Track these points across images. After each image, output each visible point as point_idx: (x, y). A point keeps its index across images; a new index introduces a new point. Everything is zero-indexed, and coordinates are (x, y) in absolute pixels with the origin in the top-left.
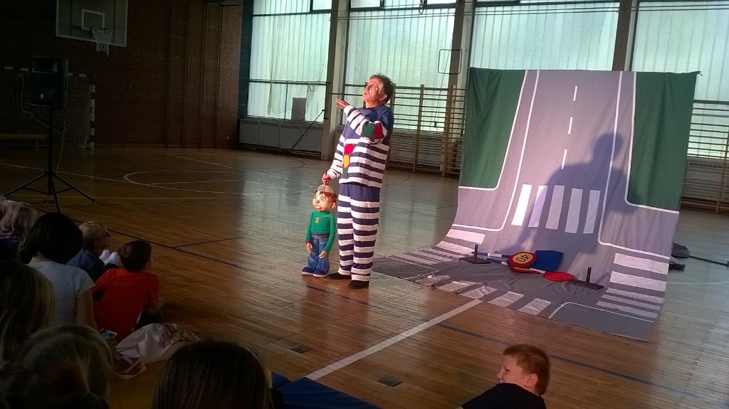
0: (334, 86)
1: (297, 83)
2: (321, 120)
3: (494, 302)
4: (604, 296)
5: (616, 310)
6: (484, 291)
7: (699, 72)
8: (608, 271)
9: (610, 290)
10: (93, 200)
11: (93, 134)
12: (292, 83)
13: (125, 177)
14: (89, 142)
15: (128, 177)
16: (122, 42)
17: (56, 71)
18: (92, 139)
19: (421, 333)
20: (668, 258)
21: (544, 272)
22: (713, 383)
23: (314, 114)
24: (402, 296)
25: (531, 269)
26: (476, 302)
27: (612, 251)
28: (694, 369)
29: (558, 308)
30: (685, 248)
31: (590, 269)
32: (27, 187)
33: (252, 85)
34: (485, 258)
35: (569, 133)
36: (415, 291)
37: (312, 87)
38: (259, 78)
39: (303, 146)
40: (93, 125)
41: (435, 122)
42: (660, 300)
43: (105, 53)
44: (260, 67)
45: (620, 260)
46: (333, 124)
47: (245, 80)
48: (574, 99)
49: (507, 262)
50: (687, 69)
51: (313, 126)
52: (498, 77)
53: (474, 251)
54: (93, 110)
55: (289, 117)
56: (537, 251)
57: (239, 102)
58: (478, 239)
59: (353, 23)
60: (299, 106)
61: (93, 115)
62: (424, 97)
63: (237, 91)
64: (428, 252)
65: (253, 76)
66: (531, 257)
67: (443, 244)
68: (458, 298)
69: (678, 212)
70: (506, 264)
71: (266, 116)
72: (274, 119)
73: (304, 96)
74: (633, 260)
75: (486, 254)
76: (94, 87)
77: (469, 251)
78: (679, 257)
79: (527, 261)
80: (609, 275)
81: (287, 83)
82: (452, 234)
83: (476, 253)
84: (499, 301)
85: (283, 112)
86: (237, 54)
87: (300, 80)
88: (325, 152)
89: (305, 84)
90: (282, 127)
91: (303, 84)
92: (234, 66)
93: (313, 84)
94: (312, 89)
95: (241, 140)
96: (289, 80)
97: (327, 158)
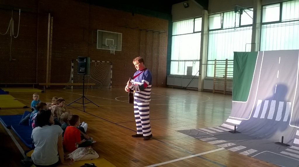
0: (203, 62)
1: (189, 61)
2: (198, 75)
3: (231, 149)
6: (229, 145)
8: (293, 138)
10: (99, 106)
11: (111, 83)
14: (110, 86)
15: (117, 98)
23: (195, 73)
26: (222, 149)
29: (259, 153)
31: (283, 137)
33: (172, 62)
35: (278, 77)
37: (194, 62)
38: (174, 59)
39: (191, 86)
40: (111, 79)
43: (114, 54)
44: (174, 56)
45: (298, 133)
46: (203, 77)
47: (169, 61)
48: (279, 63)
51: (195, 77)
52: (247, 55)
54: (112, 74)
55: (186, 74)
57: (167, 69)
59: (210, 36)
60: (190, 69)
61: (112, 76)
63: (166, 65)
65: (172, 59)
67: (225, 125)
68: (215, 146)
71: (177, 74)
72: (180, 76)
73: (191, 66)
76: (112, 66)
80: (293, 140)
81: (185, 61)
82: (228, 121)
83: (235, 129)
85: (183, 72)
86: (166, 51)
87: (190, 59)
88: (200, 88)
89: (192, 61)
90: (183, 78)
91: (191, 61)
92: (165, 56)
93: (195, 61)
94: (194, 63)
95: (167, 84)
96: (186, 59)
97: (200, 90)
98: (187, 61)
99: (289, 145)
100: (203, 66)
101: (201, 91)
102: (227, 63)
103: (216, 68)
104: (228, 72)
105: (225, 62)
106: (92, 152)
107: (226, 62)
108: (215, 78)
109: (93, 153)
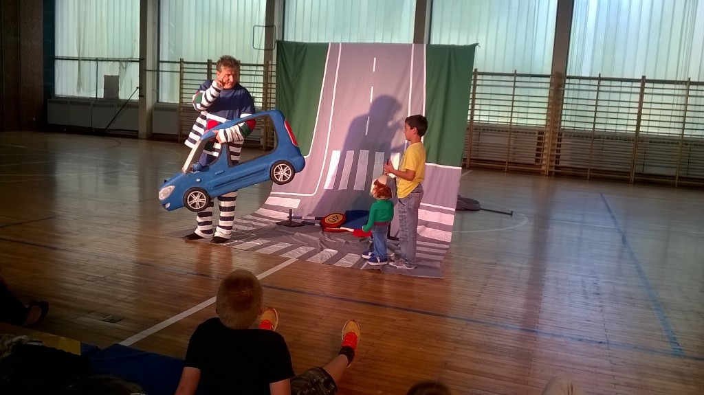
0: (148, 62)
1: (108, 60)
2: (136, 97)
3: (312, 259)
6: (301, 251)
7: (477, 44)
12: (103, 60)
20: (454, 210)
21: (352, 230)
22: (492, 310)
23: (128, 91)
25: (341, 228)
26: (293, 260)
28: (478, 300)
30: (477, 202)
33: (58, 63)
34: (300, 221)
35: (371, 101)
37: (124, 64)
38: (65, 55)
39: (117, 125)
44: (65, 43)
46: (149, 102)
47: (50, 58)
48: (374, 70)
49: (320, 224)
51: (127, 104)
53: (288, 215)
55: (101, 95)
56: (347, 212)
57: (44, 81)
58: (294, 204)
60: (112, 84)
63: (42, 70)
65: (60, 51)
66: (341, 218)
67: (262, 211)
68: (276, 258)
69: (460, 168)
71: (76, 94)
72: (84, 99)
73: (116, 73)
75: (301, 218)
77: (284, 216)
79: (338, 221)
81: (97, 60)
82: (271, 201)
83: (290, 217)
84: (315, 258)
85: (94, 91)
86: (39, 31)
87: (111, 56)
88: (143, 129)
89: (117, 61)
90: (94, 105)
91: (114, 61)
92: (38, 43)
93: (124, 61)
94: (124, 66)
95: (49, 122)
96: (99, 56)
97: (145, 137)
100: (149, 75)
101: (147, 139)
102: (209, 69)
103: (184, 82)
105: (206, 66)
107: (208, 66)
108: (182, 105)
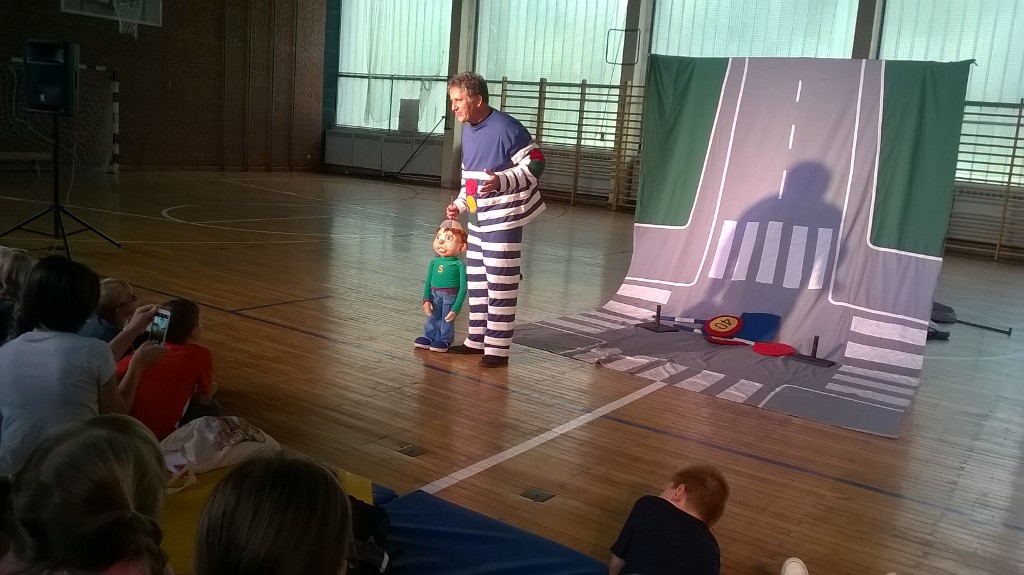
1: (406, 78)
2: (440, 130)
3: (684, 384)
4: (837, 376)
5: (854, 396)
6: (668, 370)
7: (973, 61)
8: (842, 342)
9: (845, 368)
10: (119, 246)
11: (117, 152)
13: (164, 213)
14: (111, 163)
15: (169, 213)
16: (156, 20)
17: (62, 61)
18: (115, 159)
19: (581, 428)
20: (927, 323)
21: (753, 343)
22: (985, 495)
23: (430, 122)
24: (554, 377)
25: (735, 339)
26: (659, 385)
27: (848, 315)
28: (959, 476)
29: (773, 393)
30: (950, 310)
31: (816, 339)
32: (23, 227)
33: (342, 81)
34: (671, 324)
35: (790, 147)
36: (574, 369)
37: (427, 83)
38: (352, 71)
39: (415, 168)
40: (116, 138)
41: (601, 134)
42: (914, 381)
43: (131, 36)
44: (354, 55)
45: (859, 325)
47: (332, 75)
48: (798, 100)
49: (702, 330)
50: (958, 57)
51: (429, 140)
52: (690, 68)
53: (655, 314)
54: (117, 117)
55: (395, 126)
56: (745, 315)
57: (324, 105)
58: (662, 297)
60: (409, 111)
61: (117, 126)
62: (587, 97)
63: (322, 90)
64: (590, 316)
65: (343, 68)
66: (735, 323)
67: (612, 305)
68: (633, 378)
69: (941, 259)
70: (700, 332)
71: (363, 125)
73: (416, 97)
74: (878, 326)
75: (673, 319)
76: (117, 84)
77: (648, 314)
78: (941, 322)
79: (730, 328)
80: (843, 346)
81: (392, 78)
82: (625, 290)
83: (658, 317)
84: (689, 383)
85: (386, 120)
86: (320, 37)
87: (410, 74)
89: (418, 79)
90: (387, 141)
91: (414, 79)
92: (318, 54)
93: (427, 80)
94: (427, 87)
95: (328, 160)
96: (395, 73)
97: (449, 186)
98: (398, 79)
99: (833, 364)
101: (452, 189)
102: (542, 92)
104: (545, 126)
105: (537, 88)
106: (251, 432)
107: (541, 88)
109: (256, 436)
